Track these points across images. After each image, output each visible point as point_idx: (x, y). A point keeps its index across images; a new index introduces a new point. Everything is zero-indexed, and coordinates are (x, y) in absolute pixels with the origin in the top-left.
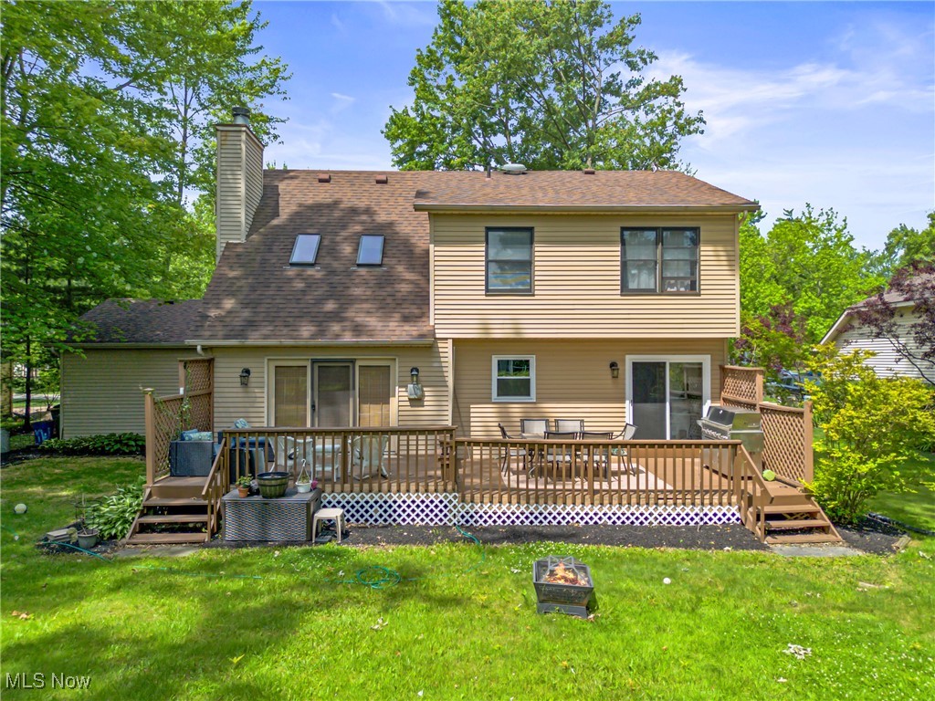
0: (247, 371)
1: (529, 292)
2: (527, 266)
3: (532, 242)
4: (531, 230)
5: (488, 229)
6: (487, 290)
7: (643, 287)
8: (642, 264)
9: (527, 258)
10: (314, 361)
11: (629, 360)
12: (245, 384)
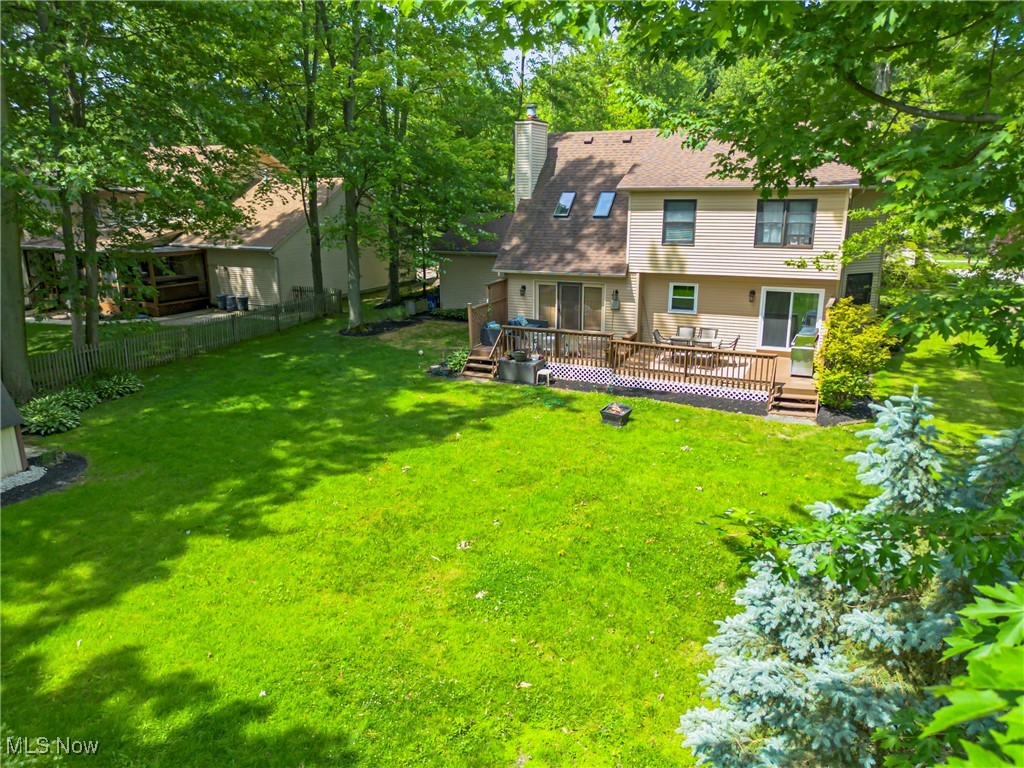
0: (524, 287)
1: (692, 243)
2: (692, 225)
3: (695, 209)
4: (695, 201)
5: (666, 201)
6: (664, 241)
7: (772, 241)
8: (772, 226)
9: (692, 221)
10: (559, 283)
11: (764, 290)
12: (523, 294)
